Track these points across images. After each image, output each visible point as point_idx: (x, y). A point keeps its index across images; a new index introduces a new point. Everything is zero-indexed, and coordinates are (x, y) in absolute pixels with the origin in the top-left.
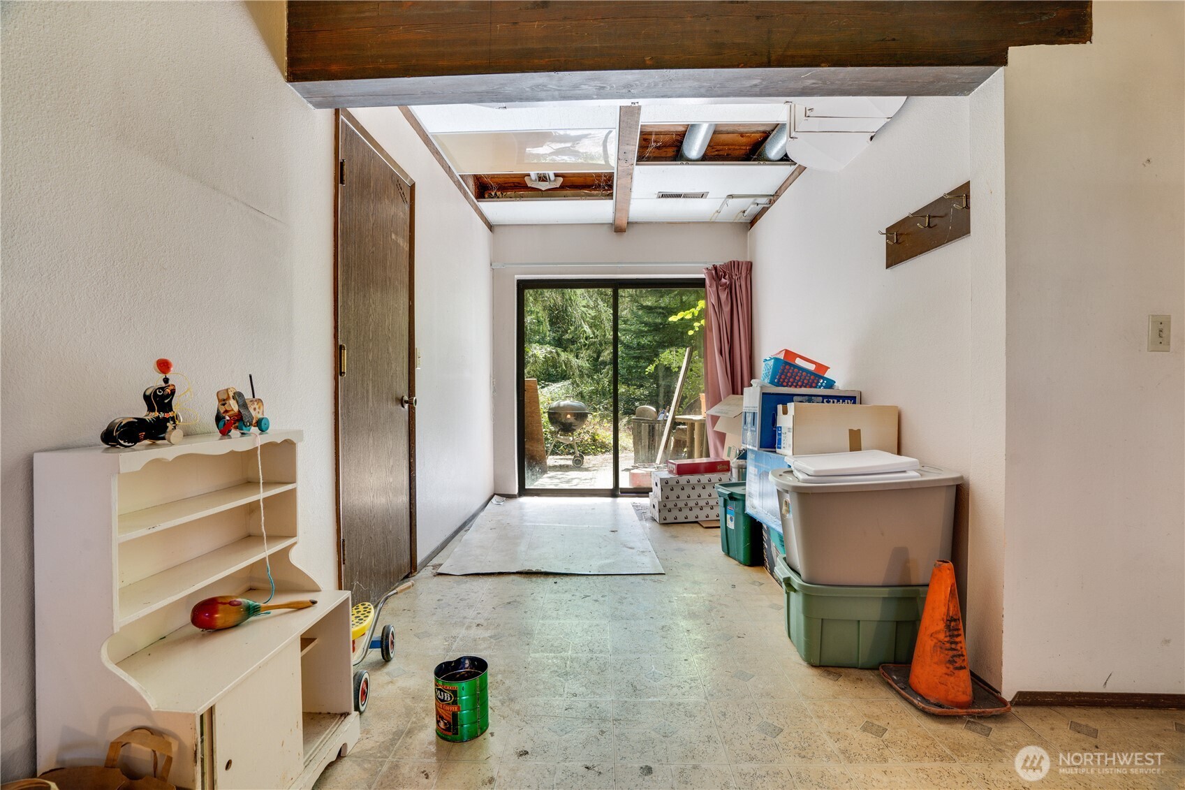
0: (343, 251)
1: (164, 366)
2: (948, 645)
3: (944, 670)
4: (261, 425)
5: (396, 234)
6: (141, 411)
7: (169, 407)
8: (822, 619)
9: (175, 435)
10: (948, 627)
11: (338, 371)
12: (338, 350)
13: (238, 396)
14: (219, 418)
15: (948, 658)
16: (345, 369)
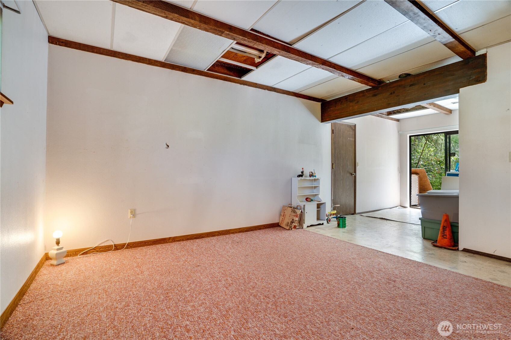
0: (334, 146)
1: (303, 169)
2: (442, 232)
3: (441, 238)
4: (315, 176)
5: (350, 138)
6: (301, 174)
7: (303, 173)
8: (425, 227)
9: (303, 176)
10: (443, 228)
11: (332, 168)
12: (332, 164)
13: (312, 172)
14: (310, 175)
15: (442, 235)
16: (334, 168)
